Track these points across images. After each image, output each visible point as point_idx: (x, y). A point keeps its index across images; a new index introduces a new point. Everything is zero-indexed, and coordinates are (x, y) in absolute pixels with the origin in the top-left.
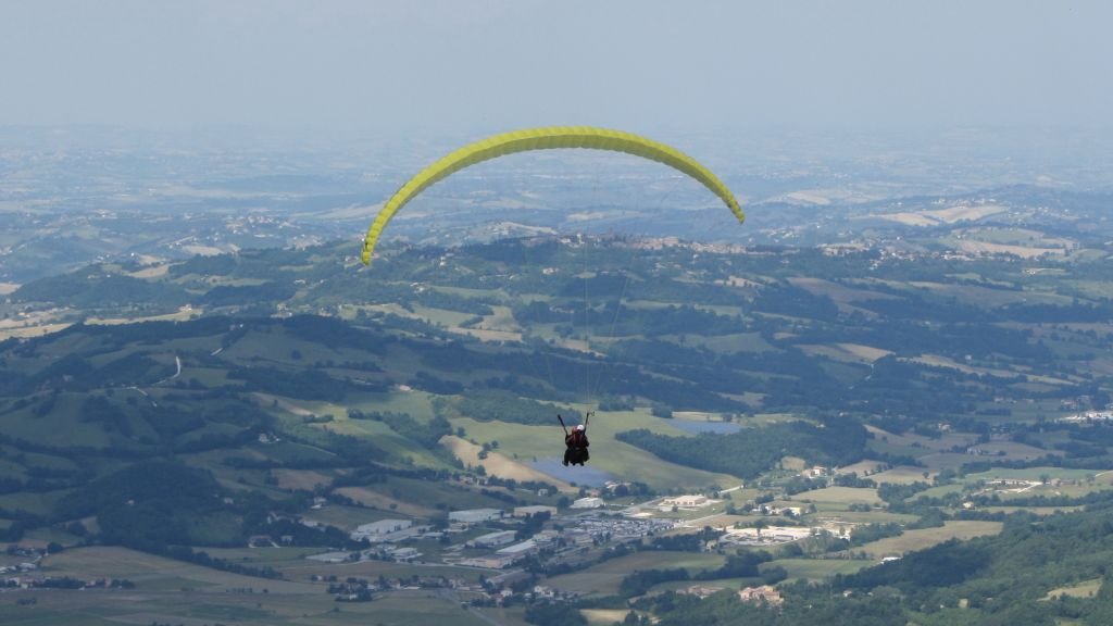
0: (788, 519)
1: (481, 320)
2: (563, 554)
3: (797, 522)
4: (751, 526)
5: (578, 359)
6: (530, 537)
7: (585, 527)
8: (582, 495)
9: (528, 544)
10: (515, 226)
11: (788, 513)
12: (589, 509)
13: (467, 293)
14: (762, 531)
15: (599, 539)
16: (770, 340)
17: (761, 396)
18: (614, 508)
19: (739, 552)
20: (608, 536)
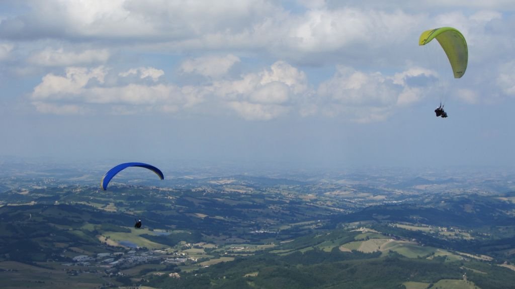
0: (182, 256)
1: (106, 206)
2: (126, 264)
3: (184, 257)
5: (131, 216)
6: (117, 260)
7: (131, 258)
9: (117, 262)
10: (115, 183)
12: (132, 253)
13: (103, 199)
14: (175, 259)
15: (135, 261)
16: (178, 212)
17: (175, 226)
18: (138, 253)
19: (169, 264)
20: (137, 260)
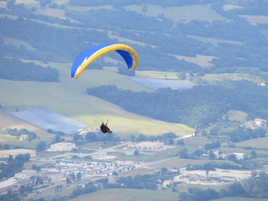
0: (232, 163)
2: (40, 191)
3: (240, 166)
4: (200, 168)
5: (56, 25)
6: (13, 176)
7: (60, 168)
8: (58, 140)
11: (233, 158)
12: (63, 152)
14: (211, 173)
15: (71, 178)
16: (220, 12)
17: (211, 58)
18: (84, 152)
19: (190, 190)
20: (79, 175)
